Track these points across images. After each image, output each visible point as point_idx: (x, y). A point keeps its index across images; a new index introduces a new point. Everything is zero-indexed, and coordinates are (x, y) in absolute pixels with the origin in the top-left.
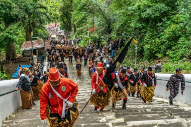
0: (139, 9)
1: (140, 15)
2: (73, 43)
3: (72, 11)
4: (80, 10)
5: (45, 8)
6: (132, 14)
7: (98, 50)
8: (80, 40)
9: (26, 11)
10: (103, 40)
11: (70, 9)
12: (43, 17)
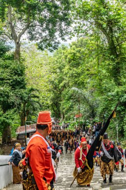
0: (118, 95)
1: (118, 100)
2: (62, 128)
3: (61, 101)
4: (68, 100)
5: (38, 97)
6: (112, 99)
7: (84, 133)
8: (68, 126)
9: (22, 98)
10: (88, 124)
11: (59, 99)
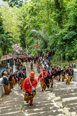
0: (61, 35)
1: (62, 38)
2: (27, 54)
3: (26, 37)
4: (30, 36)
5: (12, 37)
6: (57, 37)
7: (41, 57)
8: (31, 52)
9: (2, 40)
10: (43, 52)
11: (24, 36)
12: (11, 42)
